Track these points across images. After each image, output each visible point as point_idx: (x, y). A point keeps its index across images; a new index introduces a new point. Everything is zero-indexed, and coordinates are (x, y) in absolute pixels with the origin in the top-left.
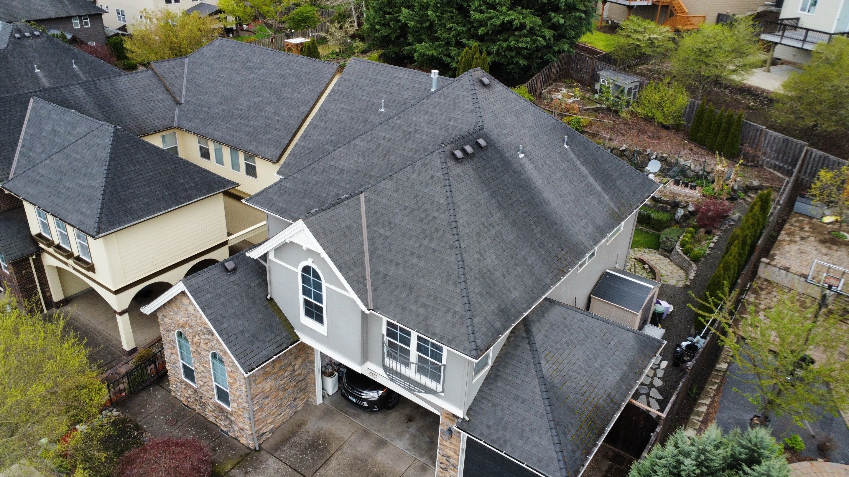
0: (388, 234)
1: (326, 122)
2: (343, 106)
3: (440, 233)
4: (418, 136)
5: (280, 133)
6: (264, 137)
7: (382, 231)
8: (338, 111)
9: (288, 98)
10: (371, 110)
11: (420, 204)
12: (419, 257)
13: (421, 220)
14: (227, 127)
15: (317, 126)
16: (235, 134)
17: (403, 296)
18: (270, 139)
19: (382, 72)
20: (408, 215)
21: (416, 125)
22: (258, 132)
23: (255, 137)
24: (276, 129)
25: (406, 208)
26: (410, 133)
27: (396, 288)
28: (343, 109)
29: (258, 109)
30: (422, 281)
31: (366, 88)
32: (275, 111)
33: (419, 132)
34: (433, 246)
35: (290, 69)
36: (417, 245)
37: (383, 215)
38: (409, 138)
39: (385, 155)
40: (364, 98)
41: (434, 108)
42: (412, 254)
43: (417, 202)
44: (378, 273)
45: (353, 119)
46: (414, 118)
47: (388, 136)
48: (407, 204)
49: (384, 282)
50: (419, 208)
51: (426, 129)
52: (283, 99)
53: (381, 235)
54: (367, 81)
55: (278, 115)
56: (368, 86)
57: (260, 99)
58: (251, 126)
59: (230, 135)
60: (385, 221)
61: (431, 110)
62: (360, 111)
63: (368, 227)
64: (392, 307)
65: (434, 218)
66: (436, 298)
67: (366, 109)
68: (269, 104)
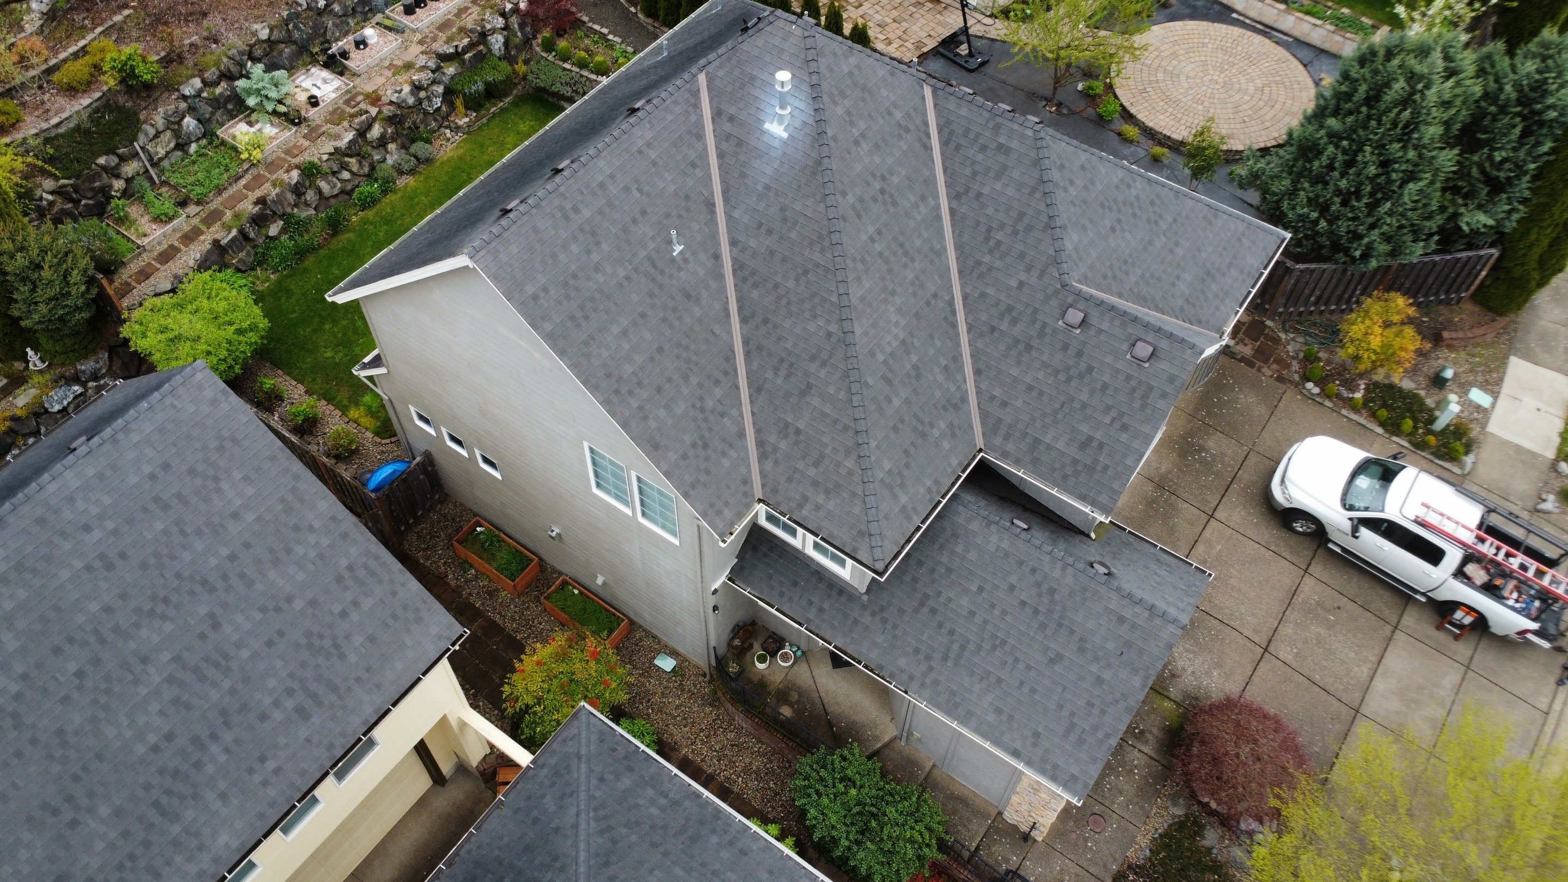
0: (1139, 272)
1: (640, 384)
2: (616, 330)
3: (1157, 202)
4: (895, 180)
5: (367, 604)
6: (352, 658)
7: (1133, 278)
8: (626, 346)
9: (232, 558)
10: (662, 272)
11: (1115, 207)
12: (1177, 244)
13: (1134, 216)
14: (223, 796)
15: (641, 408)
16: (271, 765)
17: (1213, 286)
18: (372, 639)
19: (568, 206)
20: (1123, 230)
21: (873, 175)
22: (319, 678)
23: (335, 689)
24: (344, 614)
25: (1113, 229)
26: (882, 191)
27: (1203, 292)
28: (625, 333)
29: (210, 672)
30: (1204, 255)
31: (595, 257)
32: (263, 609)
33: (887, 175)
34: (1169, 219)
35: (87, 528)
36: (1164, 239)
37: (1111, 268)
38: (891, 196)
39: (906, 253)
40: (621, 273)
41: (852, 124)
42: (1171, 251)
43: (1110, 209)
44: (1182, 310)
45: (664, 320)
46: (858, 167)
47: (871, 230)
48: (1108, 223)
49: (1194, 306)
50: (1119, 210)
51: (890, 161)
52: (225, 577)
53: (1137, 283)
54: (574, 248)
55: (289, 599)
56: (588, 252)
57: (166, 657)
58: (276, 704)
59: (265, 783)
60: (1120, 269)
61: (856, 133)
62: (651, 295)
63: (1120, 296)
64: (1222, 308)
65: (1137, 198)
66: (1225, 248)
67: (653, 280)
68: (216, 626)
